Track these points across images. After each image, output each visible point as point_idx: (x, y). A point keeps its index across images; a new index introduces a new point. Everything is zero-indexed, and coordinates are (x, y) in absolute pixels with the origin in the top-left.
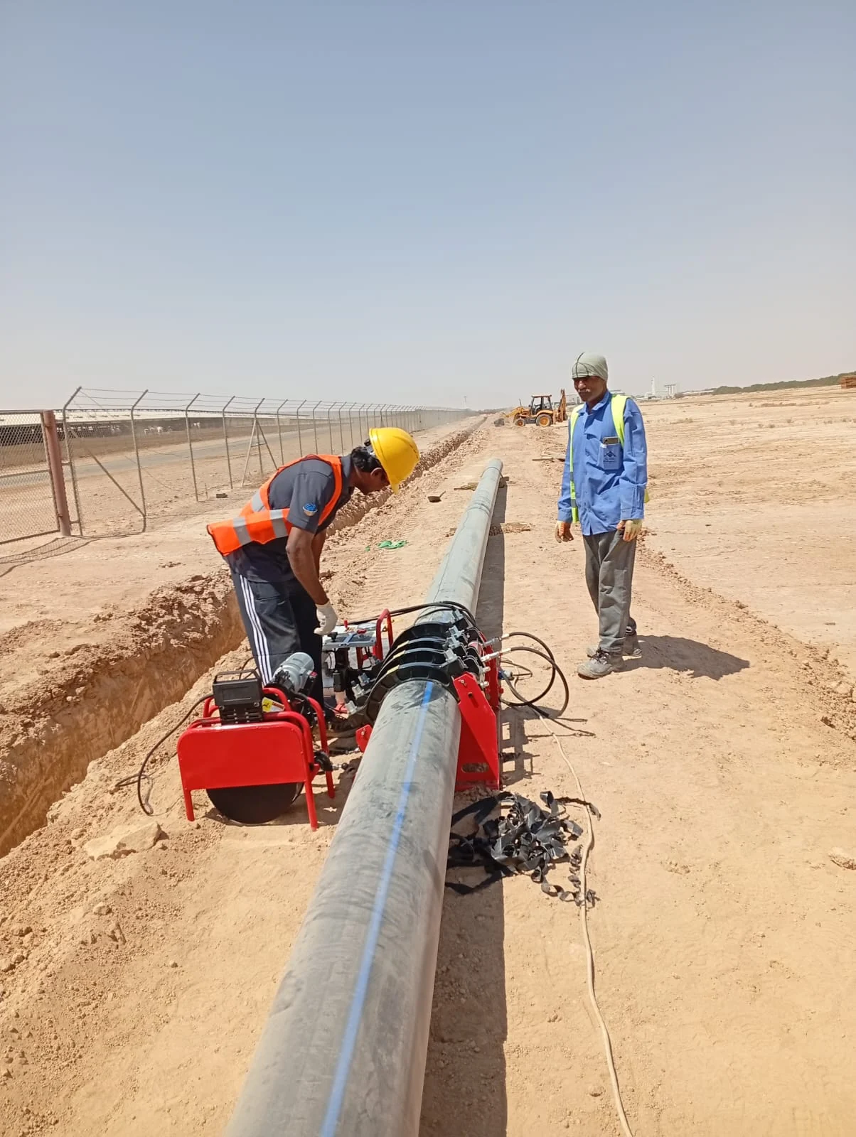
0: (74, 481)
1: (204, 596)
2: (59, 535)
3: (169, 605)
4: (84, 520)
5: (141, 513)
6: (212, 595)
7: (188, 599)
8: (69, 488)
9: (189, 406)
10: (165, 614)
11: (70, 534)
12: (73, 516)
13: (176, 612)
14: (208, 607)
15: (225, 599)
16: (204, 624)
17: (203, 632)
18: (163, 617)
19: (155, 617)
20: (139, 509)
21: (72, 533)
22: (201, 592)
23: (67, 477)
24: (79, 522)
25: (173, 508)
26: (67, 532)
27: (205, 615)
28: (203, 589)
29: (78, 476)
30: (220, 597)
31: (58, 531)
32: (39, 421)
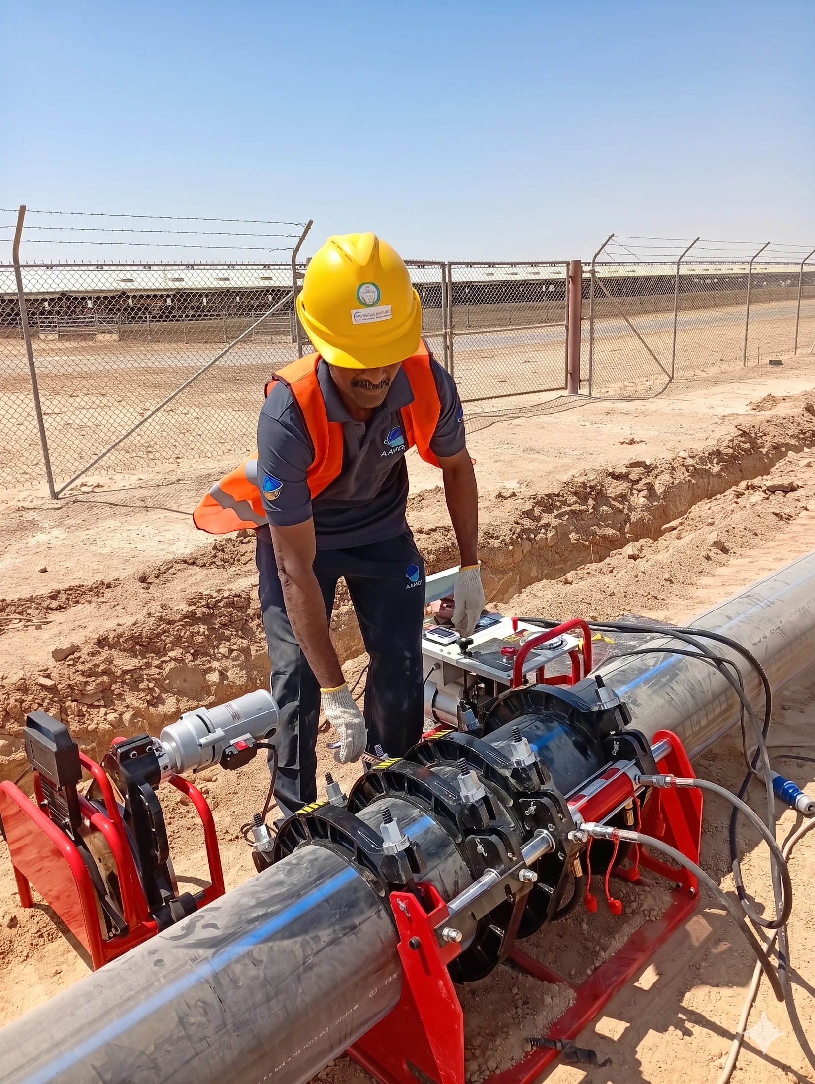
0: (592, 339)
1: (639, 486)
2: (566, 393)
3: (583, 492)
4: (595, 380)
5: (668, 375)
6: (650, 488)
7: (615, 488)
8: (584, 348)
9: (755, 257)
10: (575, 502)
11: (577, 393)
12: (584, 374)
13: (591, 502)
14: (639, 500)
15: (665, 493)
16: (628, 519)
17: (621, 530)
18: (570, 505)
19: (558, 504)
20: (666, 372)
21: (580, 392)
22: (637, 482)
23: (585, 334)
24: (590, 380)
25: (713, 371)
26: (575, 391)
27: (631, 509)
28: (641, 479)
29: (596, 336)
30: (659, 489)
31: (565, 388)
32: (564, 276)
